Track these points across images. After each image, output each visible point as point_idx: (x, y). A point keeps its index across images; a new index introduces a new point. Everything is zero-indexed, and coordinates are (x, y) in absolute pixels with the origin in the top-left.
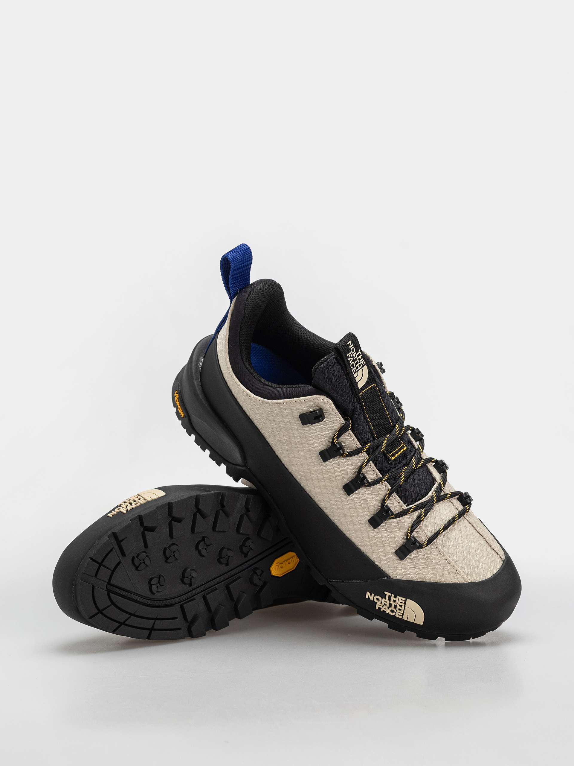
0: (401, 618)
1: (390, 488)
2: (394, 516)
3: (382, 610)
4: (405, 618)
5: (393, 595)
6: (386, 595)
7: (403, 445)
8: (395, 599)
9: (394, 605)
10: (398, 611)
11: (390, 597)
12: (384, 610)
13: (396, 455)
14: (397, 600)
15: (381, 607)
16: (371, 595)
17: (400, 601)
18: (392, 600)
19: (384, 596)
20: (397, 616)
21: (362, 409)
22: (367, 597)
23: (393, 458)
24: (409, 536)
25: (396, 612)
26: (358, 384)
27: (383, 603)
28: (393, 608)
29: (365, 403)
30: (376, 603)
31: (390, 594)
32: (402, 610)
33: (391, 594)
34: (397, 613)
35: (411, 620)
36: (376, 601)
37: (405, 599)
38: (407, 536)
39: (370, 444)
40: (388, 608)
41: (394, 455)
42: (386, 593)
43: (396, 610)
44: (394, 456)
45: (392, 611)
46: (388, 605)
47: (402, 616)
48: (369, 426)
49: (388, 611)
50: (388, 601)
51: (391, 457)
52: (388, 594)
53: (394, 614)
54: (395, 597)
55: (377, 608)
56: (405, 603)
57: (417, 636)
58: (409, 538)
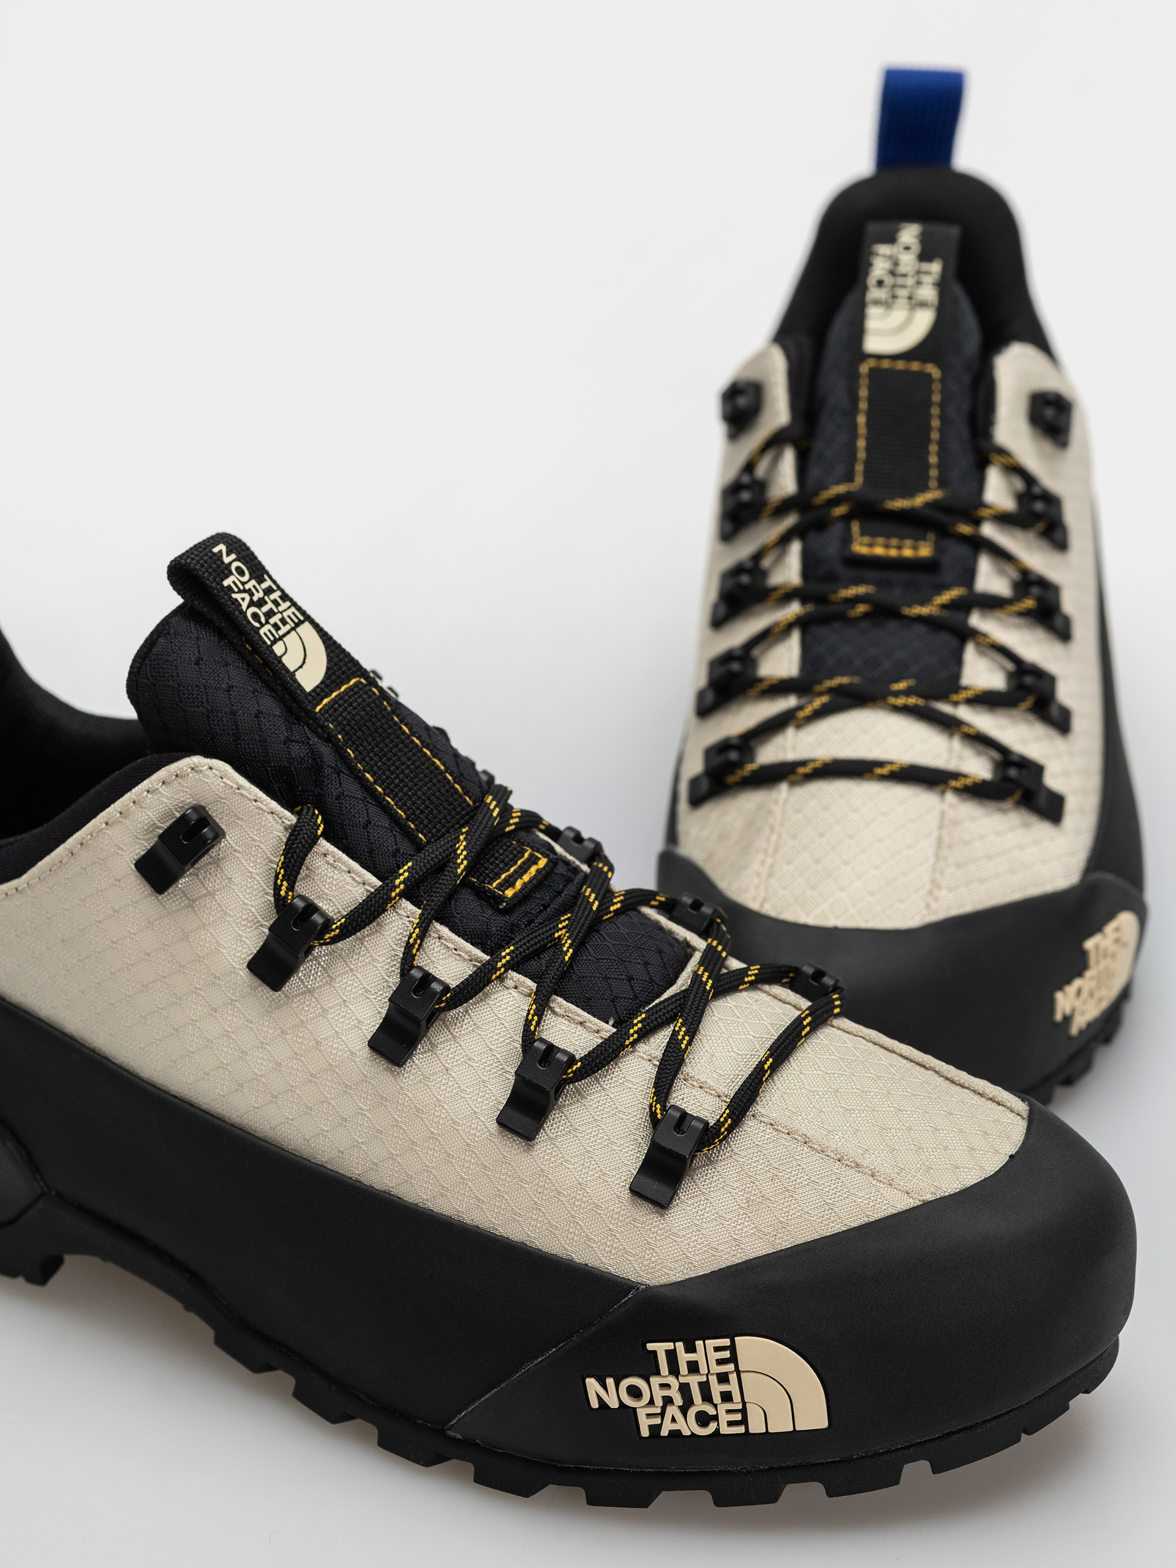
0: (743, 1431)
1: (533, 985)
2: (579, 1064)
3: (664, 1432)
4: (756, 1426)
5: (680, 1346)
6: (654, 1353)
7: (531, 855)
8: (691, 1357)
9: (700, 1384)
10: (723, 1407)
11: (672, 1355)
12: (674, 1427)
13: (519, 884)
14: (698, 1356)
15: (658, 1421)
16: (604, 1386)
17: (714, 1356)
18: (684, 1369)
19: (649, 1369)
20: (725, 1430)
21: (344, 757)
22: (595, 1404)
23: (509, 893)
24: (658, 1111)
25: (715, 1418)
26: (300, 676)
27: (659, 1395)
28: (699, 1405)
29: (346, 734)
30: (635, 1409)
31: (670, 1346)
32: (736, 1397)
33: (672, 1344)
34: (724, 1418)
35: (781, 1424)
36: (629, 1402)
37: (726, 1342)
38: (653, 1115)
39: (410, 864)
40: (684, 1410)
41: (509, 883)
42: (651, 1346)
43: (715, 1406)
44: (513, 885)
45: (703, 1419)
46: (678, 1400)
47: (744, 1421)
48: (386, 809)
49: (689, 1426)
50: (672, 1380)
51: (499, 890)
52: (660, 1348)
53: (713, 1426)
54: (690, 1348)
55: (645, 1432)
56: (734, 1359)
57: (830, 1494)
58: (659, 1116)
